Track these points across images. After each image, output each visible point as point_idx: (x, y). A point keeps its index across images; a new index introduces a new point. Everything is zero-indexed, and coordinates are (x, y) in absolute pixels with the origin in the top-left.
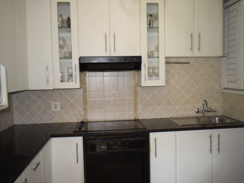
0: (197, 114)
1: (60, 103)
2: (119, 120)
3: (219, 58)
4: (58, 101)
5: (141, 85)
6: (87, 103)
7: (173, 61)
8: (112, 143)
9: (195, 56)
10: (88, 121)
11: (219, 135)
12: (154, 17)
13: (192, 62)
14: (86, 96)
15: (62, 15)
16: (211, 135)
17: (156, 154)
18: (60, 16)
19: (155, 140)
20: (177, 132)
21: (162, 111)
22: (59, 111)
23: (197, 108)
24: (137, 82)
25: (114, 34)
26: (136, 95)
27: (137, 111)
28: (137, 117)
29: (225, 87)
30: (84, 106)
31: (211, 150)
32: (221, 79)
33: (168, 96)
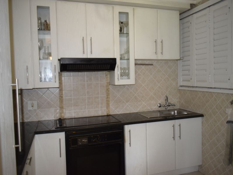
0: (160, 108)
1: (36, 102)
2: (93, 116)
3: (176, 61)
4: (35, 100)
5: (115, 84)
6: (63, 102)
7: (139, 63)
8: (92, 136)
9: (159, 58)
10: (65, 118)
11: (180, 124)
12: (125, 25)
13: (154, 63)
14: (62, 94)
15: (41, 18)
16: (174, 125)
17: (130, 144)
18: (39, 19)
19: (130, 131)
20: (147, 124)
21: (131, 107)
22: (35, 110)
23: (159, 103)
24: (109, 81)
25: (91, 38)
26: (108, 93)
27: (109, 107)
28: (109, 113)
29: (181, 85)
30: (60, 104)
31: (174, 138)
32: (178, 79)
33: (135, 93)
